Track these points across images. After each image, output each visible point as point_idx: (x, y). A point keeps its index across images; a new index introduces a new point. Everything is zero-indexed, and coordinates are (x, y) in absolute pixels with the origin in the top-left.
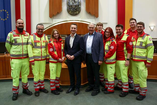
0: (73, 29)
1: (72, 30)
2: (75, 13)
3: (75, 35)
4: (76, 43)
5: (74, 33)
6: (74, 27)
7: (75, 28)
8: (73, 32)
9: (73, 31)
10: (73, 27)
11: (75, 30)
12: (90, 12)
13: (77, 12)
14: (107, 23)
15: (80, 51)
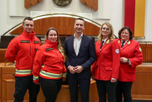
0: (79, 26)
1: (76, 28)
2: (64, 3)
3: (82, 35)
4: (85, 47)
5: (80, 31)
6: (81, 23)
7: (81, 25)
8: (78, 31)
9: (79, 29)
10: (78, 23)
11: (82, 27)
12: (86, 3)
13: (67, 2)
14: (109, 19)
15: (90, 60)
